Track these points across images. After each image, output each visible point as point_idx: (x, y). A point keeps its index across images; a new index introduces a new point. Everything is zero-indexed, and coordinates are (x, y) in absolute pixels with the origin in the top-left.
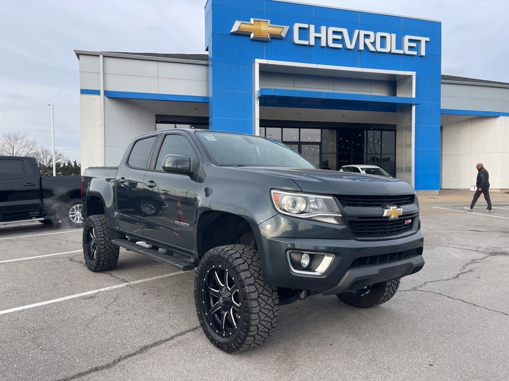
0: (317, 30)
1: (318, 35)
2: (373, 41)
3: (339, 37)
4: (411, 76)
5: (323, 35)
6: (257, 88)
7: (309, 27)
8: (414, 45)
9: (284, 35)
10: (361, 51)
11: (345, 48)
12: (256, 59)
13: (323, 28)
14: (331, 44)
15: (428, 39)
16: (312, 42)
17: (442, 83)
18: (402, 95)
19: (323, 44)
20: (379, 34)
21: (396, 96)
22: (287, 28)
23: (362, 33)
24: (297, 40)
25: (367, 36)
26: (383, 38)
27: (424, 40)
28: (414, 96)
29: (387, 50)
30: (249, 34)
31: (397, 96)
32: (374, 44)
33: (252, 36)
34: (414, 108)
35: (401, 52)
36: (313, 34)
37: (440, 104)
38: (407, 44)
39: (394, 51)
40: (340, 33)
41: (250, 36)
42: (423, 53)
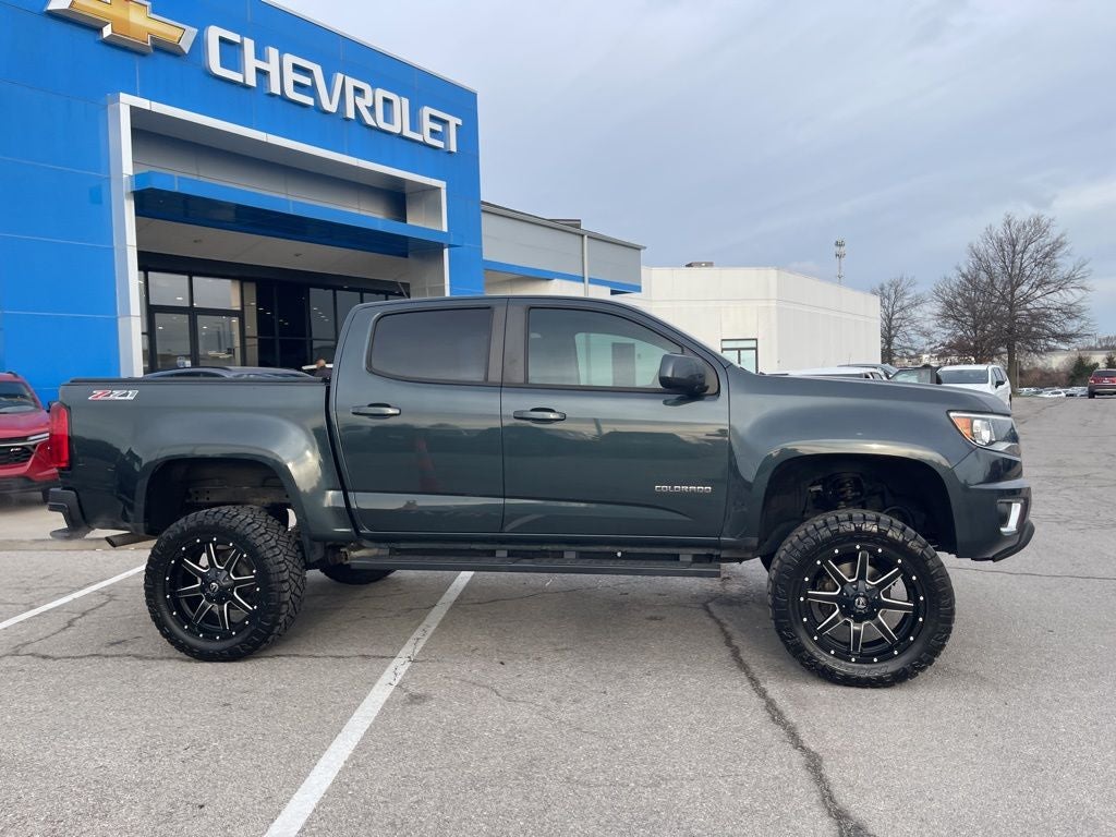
0: (260, 55)
1: (262, 65)
2: (370, 105)
3: (307, 81)
4: (438, 189)
5: (272, 67)
6: (128, 167)
7: (242, 41)
8: (438, 128)
9: (186, 47)
10: (348, 119)
11: (318, 108)
12: (122, 94)
13: (273, 53)
14: (291, 94)
15: (460, 122)
16: (252, 81)
17: (484, 211)
18: (418, 222)
19: (276, 89)
20: (381, 93)
21: (405, 222)
22: (192, 32)
23: (351, 83)
24: (216, 67)
25: (358, 91)
26: (387, 101)
27: (454, 121)
28: (445, 229)
29: (396, 129)
30: (98, 25)
31: (409, 222)
32: (372, 109)
33: (107, 32)
34: (446, 251)
35: (418, 137)
36: (251, 63)
37: (481, 249)
38: (428, 125)
39: (408, 133)
40: (307, 72)
41: (99, 30)
42: (454, 148)
